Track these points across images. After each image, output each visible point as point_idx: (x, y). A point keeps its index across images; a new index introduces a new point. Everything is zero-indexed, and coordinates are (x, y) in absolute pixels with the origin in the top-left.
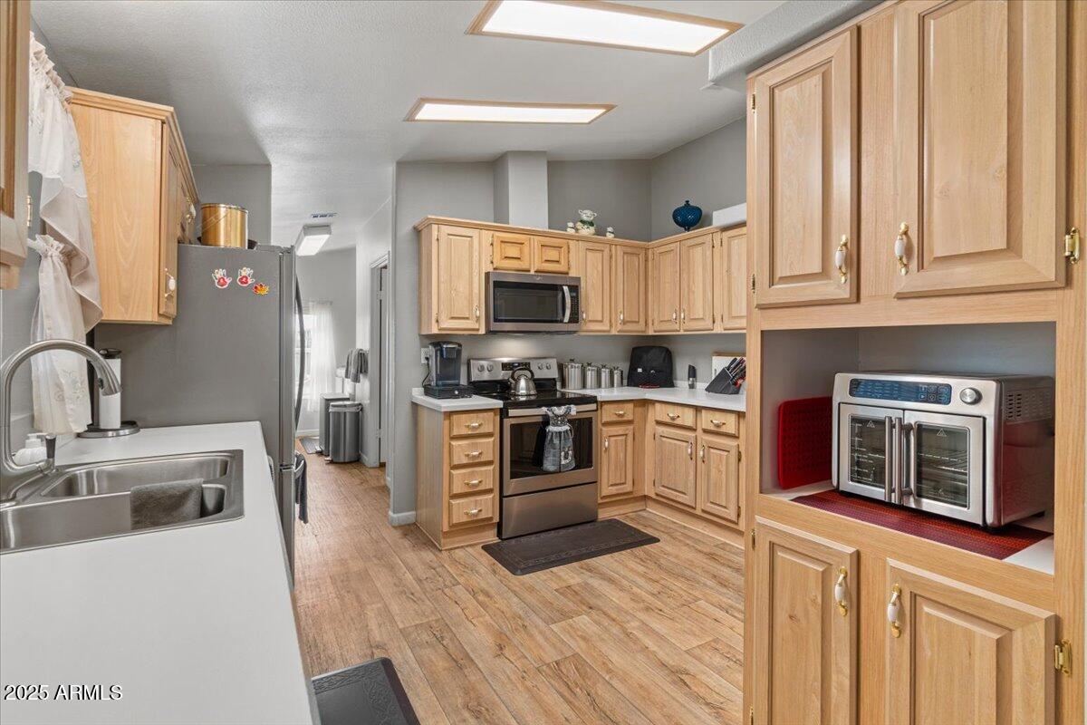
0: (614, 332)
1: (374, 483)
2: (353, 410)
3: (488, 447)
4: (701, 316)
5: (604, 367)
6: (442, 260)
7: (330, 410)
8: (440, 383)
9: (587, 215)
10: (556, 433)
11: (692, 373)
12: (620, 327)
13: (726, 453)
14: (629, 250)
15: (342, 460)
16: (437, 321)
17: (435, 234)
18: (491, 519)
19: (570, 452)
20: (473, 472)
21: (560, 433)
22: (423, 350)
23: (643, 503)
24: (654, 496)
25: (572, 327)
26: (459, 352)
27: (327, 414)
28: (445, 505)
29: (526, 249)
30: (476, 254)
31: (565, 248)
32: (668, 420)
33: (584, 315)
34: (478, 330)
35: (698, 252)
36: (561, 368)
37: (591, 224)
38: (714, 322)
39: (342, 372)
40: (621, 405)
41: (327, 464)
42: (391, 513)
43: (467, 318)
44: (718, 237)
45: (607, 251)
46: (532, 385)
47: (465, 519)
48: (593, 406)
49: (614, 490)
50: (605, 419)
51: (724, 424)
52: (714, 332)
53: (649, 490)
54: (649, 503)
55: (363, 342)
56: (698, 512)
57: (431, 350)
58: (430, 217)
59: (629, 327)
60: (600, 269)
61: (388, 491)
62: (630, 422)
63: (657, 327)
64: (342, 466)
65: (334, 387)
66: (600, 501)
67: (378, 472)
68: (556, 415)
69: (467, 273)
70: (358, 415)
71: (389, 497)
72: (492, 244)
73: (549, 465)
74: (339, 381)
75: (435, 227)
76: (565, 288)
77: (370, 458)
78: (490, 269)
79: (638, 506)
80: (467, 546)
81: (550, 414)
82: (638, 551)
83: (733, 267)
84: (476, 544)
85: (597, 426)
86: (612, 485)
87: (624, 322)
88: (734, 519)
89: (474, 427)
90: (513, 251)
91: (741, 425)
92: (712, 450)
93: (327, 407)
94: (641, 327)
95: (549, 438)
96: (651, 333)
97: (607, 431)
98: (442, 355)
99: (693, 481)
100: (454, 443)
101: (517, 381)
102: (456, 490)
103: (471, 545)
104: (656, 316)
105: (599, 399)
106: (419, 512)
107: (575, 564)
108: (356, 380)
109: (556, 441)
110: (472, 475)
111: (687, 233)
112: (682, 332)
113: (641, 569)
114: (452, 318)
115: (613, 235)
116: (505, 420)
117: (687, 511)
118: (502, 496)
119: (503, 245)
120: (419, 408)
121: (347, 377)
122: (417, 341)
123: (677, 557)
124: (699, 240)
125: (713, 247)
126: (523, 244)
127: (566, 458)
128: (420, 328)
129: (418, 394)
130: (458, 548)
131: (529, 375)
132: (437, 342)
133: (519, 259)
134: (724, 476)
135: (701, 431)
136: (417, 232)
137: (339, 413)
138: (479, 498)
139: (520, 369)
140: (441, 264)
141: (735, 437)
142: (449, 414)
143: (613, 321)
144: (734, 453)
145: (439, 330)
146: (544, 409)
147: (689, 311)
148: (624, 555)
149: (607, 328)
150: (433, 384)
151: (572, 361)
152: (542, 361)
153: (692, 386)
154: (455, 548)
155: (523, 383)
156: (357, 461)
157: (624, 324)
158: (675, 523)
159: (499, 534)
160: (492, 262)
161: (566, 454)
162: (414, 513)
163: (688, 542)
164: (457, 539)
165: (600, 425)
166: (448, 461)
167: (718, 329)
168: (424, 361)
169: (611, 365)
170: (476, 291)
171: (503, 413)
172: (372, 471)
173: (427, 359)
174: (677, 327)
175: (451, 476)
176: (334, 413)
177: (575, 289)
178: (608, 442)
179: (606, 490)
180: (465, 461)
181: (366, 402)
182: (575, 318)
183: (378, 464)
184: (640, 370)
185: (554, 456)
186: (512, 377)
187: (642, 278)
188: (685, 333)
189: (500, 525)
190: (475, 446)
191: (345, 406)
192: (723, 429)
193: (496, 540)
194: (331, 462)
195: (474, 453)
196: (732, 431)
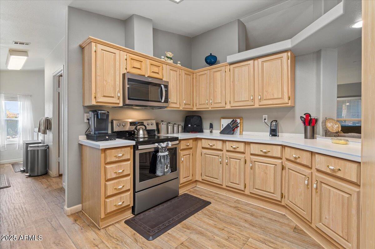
0: (181, 109)
1: (55, 186)
2: (43, 148)
3: (127, 167)
4: (220, 102)
5: (175, 124)
6: (98, 63)
7: (29, 149)
8: (97, 132)
9: (169, 54)
10: (162, 156)
11: (211, 126)
12: (183, 106)
13: (239, 160)
14: (187, 73)
15: (36, 174)
16: (95, 97)
17: (94, 48)
18: (129, 205)
19: (169, 165)
20: (119, 182)
21: (164, 156)
22: (85, 115)
23: (195, 183)
24: (201, 180)
25: (165, 105)
26: (108, 116)
27: (27, 151)
28: (102, 203)
29: (143, 64)
30: (117, 63)
31: (161, 67)
32: (209, 147)
33: (170, 99)
34: (119, 104)
35: (218, 74)
36: (157, 125)
37: (171, 59)
38: (226, 104)
39: (37, 130)
40: (188, 141)
41: (27, 177)
42: (66, 207)
43: (113, 97)
44: (228, 67)
45: (178, 72)
46: (146, 132)
47: (115, 209)
48: (177, 142)
49: (185, 180)
50: (181, 148)
51: (238, 147)
52: (226, 108)
53: (198, 178)
54: (198, 183)
55: (49, 113)
56: (224, 186)
57: (91, 114)
58: (90, 37)
59: (187, 106)
60: (176, 79)
61: (64, 190)
62: (191, 148)
63: (198, 107)
64: (36, 177)
65: (33, 137)
66: (180, 186)
67: (58, 180)
68: (162, 147)
69: (113, 72)
70: (46, 152)
71: (64, 195)
72: (126, 59)
73: (159, 173)
74: (35, 134)
75: (93, 44)
76: (162, 86)
77: (53, 172)
78: (125, 72)
79: (194, 185)
80: (116, 223)
81: (160, 147)
82: (204, 210)
83: (235, 80)
84: (121, 221)
85: (178, 151)
86: (184, 178)
87: (185, 104)
88: (243, 189)
89: (119, 157)
90: (137, 65)
91: (246, 148)
92: (231, 159)
93: (27, 147)
94: (191, 107)
95: (159, 159)
96: (195, 109)
97: (182, 153)
98: (97, 117)
99: (221, 173)
100: (107, 166)
101: (138, 131)
102: (109, 193)
103: (117, 222)
104: (197, 102)
105: (179, 138)
106: (84, 204)
107: (179, 225)
108: (45, 133)
109: (162, 160)
110: (118, 183)
111: (211, 66)
112: (210, 109)
113: (211, 222)
114: (104, 96)
115: (180, 65)
116: (137, 152)
117: (219, 186)
118: (134, 192)
119: (132, 61)
120: (83, 147)
121: (39, 131)
122: (82, 110)
123: (223, 212)
124: (219, 69)
125: (225, 72)
126: (142, 62)
127: (167, 168)
128: (83, 102)
129: (83, 139)
130: (110, 225)
131: (144, 128)
132: (95, 110)
133: (140, 69)
134: (238, 170)
135: (226, 151)
136: (82, 48)
137: (34, 151)
138: (122, 195)
139: (139, 125)
140: (98, 65)
141: (243, 153)
142: (105, 150)
143: (181, 103)
144: (243, 160)
145: (97, 102)
146: (157, 144)
147: (214, 100)
148: (199, 214)
149: (178, 106)
150: (92, 133)
151: (162, 121)
152: (149, 121)
153: (211, 132)
154: (109, 226)
155: (141, 132)
156: (45, 173)
157: (185, 105)
158: (212, 192)
159: (133, 212)
160: (126, 69)
161: (167, 166)
162: (81, 205)
163: (223, 202)
164: (110, 220)
165: (180, 151)
166: (104, 177)
167: (228, 107)
168: (86, 121)
169: (178, 123)
170: (117, 83)
171: (135, 148)
172: (54, 180)
173: (88, 119)
174: (208, 106)
175: (105, 185)
176: (31, 150)
177: (166, 87)
178: (183, 158)
179: (182, 180)
180: (114, 176)
181: (51, 144)
182: (166, 101)
183: (58, 175)
184: (190, 125)
185: (161, 168)
186: (136, 129)
187: (191, 85)
188: (211, 109)
189: (133, 208)
190: (120, 167)
191: (38, 146)
192: (238, 150)
193: (132, 216)
194: (30, 176)
195: (120, 171)
196: (242, 150)
